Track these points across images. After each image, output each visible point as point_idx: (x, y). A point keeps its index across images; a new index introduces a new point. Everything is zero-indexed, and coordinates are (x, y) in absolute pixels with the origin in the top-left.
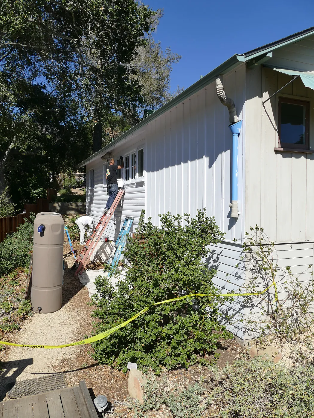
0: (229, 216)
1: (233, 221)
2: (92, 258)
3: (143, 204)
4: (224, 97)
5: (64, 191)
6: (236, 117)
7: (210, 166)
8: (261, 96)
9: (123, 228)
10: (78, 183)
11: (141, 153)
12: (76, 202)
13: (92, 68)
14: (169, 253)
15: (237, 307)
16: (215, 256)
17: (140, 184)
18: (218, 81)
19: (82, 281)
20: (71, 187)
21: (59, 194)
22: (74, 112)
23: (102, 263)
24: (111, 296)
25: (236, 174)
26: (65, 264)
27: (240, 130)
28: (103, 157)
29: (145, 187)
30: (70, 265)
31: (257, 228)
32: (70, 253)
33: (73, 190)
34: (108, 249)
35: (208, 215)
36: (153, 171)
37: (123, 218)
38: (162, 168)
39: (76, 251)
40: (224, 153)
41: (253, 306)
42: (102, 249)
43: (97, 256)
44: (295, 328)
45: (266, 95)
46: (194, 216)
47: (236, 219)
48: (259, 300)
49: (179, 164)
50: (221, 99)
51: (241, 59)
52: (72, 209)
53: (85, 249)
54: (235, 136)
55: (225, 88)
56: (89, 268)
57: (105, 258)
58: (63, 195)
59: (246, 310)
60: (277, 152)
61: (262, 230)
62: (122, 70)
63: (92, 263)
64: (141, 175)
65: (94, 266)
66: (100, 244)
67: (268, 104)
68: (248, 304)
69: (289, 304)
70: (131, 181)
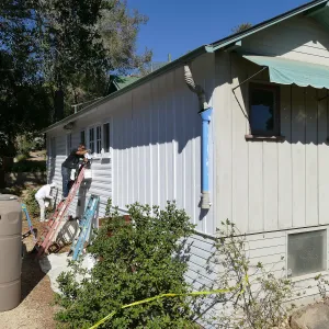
0: (200, 205)
1: (204, 212)
2: (54, 240)
3: (109, 175)
4: (193, 84)
5: (21, 156)
6: (205, 104)
7: (180, 151)
8: (231, 82)
9: (88, 208)
10: (38, 145)
11: (107, 127)
12: (34, 171)
13: (52, 30)
14: (138, 251)
15: (210, 301)
16: (186, 246)
17: (106, 161)
18: (187, 68)
19: (43, 268)
20: (30, 150)
21: (15, 160)
22: (32, 72)
23: (65, 245)
24: (75, 294)
25: (207, 164)
26: (24, 246)
27: (210, 118)
28: (65, 127)
29: (112, 164)
30: (30, 248)
31: (228, 222)
32: (29, 233)
33: (32, 154)
34: (72, 229)
35: (178, 208)
36: (120, 148)
37: (88, 195)
38: (129, 147)
39: (35, 230)
40: (194, 140)
41: (226, 300)
42: (65, 228)
43: (60, 236)
44: (268, 320)
45: (236, 81)
46: (163, 207)
47: (207, 210)
48: (231, 295)
49: (147, 144)
50: (190, 87)
51: (210, 50)
52: (30, 180)
53: (46, 230)
54: (205, 124)
55: (194, 76)
56: (50, 252)
57: (68, 239)
58: (21, 162)
59: (219, 305)
60: (247, 139)
61: (233, 225)
62: (84, 34)
63: (55, 244)
64: (107, 150)
65: (57, 248)
66: (63, 223)
67: (238, 91)
68: (221, 299)
69: (263, 295)
70: (95, 156)
